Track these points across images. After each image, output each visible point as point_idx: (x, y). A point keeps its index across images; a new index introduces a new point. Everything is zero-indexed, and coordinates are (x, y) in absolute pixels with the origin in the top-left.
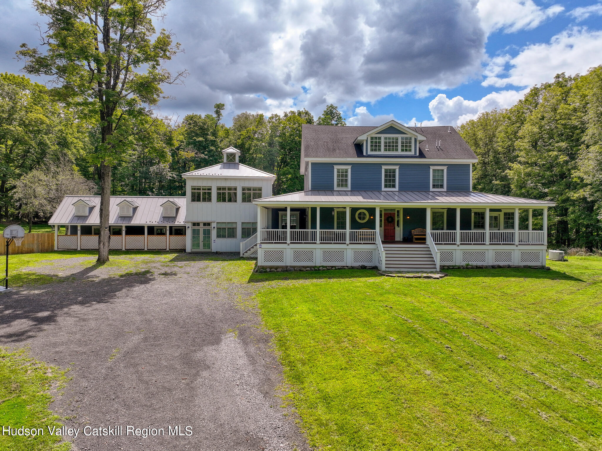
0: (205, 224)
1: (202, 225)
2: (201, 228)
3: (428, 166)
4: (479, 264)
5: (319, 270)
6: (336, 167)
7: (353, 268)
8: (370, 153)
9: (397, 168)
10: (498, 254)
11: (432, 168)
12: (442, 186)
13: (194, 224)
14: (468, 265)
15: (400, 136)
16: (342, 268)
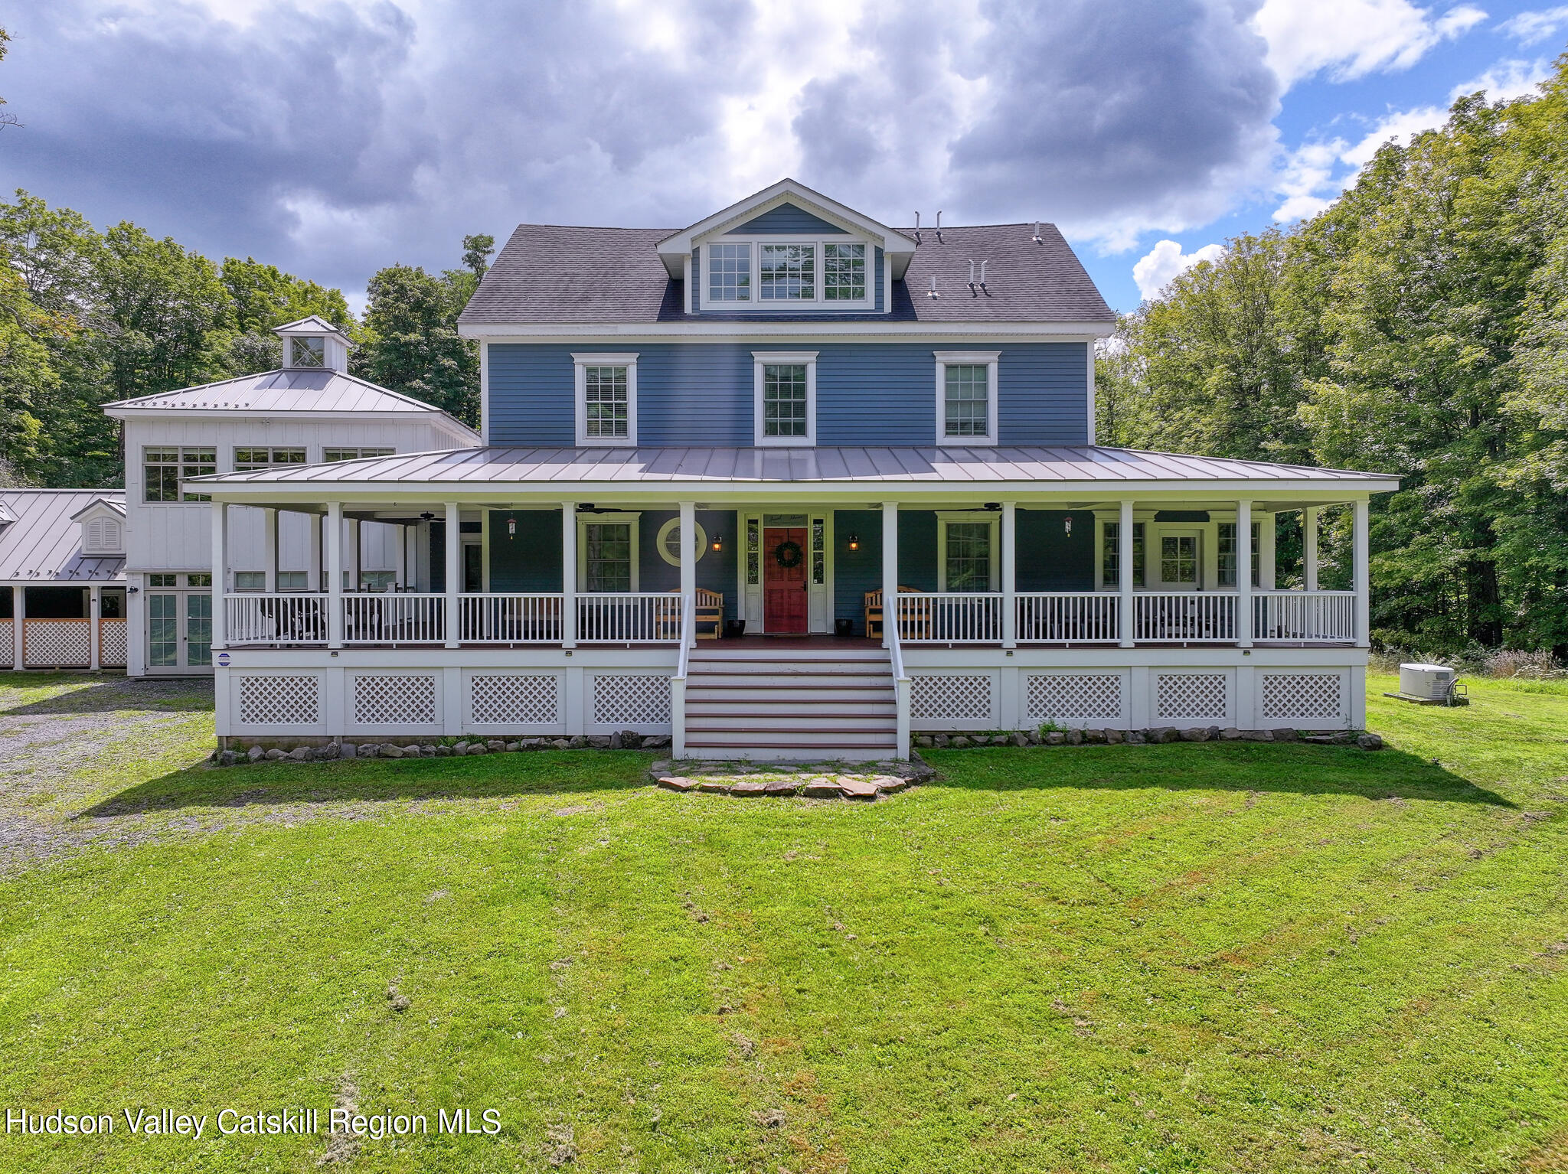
0: (192, 580)
1: (182, 582)
2: (181, 593)
3: (926, 351)
4: (1096, 723)
5: (453, 753)
6: (581, 362)
7: (587, 742)
8: (706, 304)
9: (810, 359)
10: (1169, 685)
11: (942, 359)
12: (981, 428)
13: (156, 579)
14: (1048, 730)
15: (818, 241)
16: (547, 744)
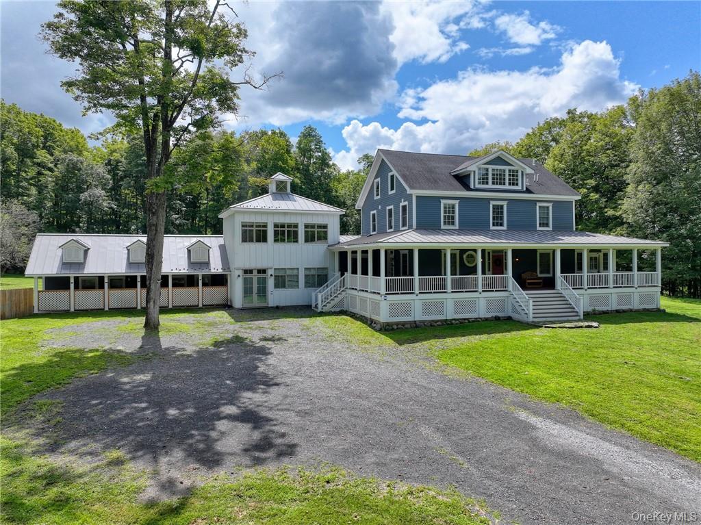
0: (259, 271)
1: (255, 272)
2: (255, 276)
3: (535, 202)
4: (605, 309)
6: (443, 202)
8: (478, 186)
9: (505, 204)
10: (620, 297)
11: (539, 204)
12: (547, 225)
13: (246, 272)
14: (594, 310)
15: (507, 168)
